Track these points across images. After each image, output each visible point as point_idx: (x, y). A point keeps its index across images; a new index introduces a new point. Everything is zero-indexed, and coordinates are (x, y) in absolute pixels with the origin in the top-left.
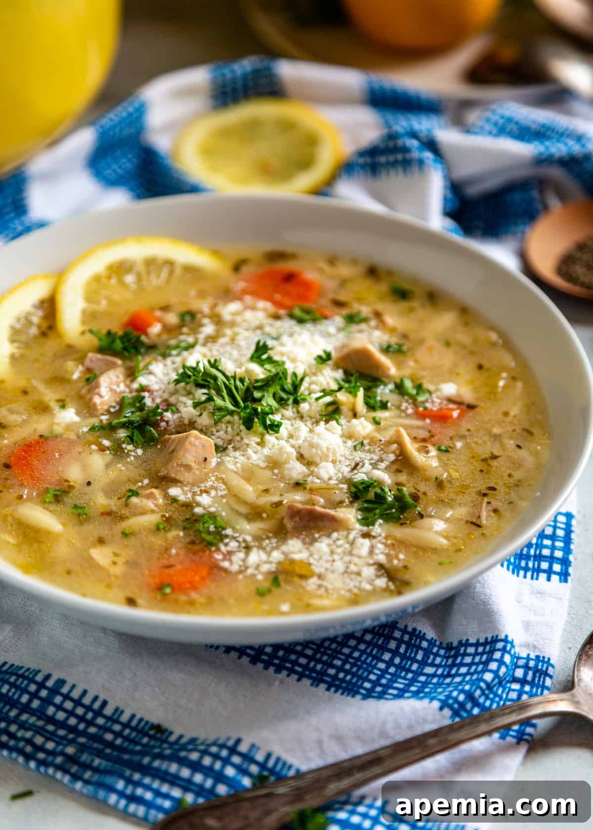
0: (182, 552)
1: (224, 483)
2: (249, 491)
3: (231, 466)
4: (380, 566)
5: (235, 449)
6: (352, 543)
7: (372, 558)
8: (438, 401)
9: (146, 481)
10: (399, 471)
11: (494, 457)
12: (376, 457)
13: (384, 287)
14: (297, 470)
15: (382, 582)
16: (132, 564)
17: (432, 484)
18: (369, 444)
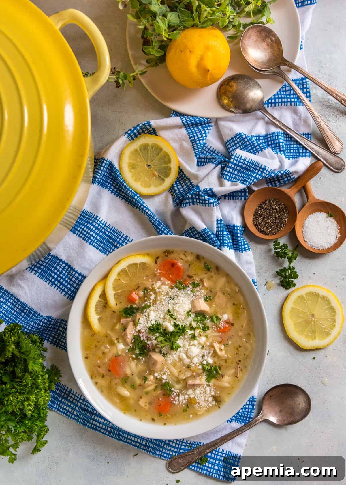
0: (162, 398)
1: (169, 369)
2: (175, 372)
3: (170, 362)
4: (213, 396)
5: (170, 354)
6: (205, 389)
7: (211, 394)
8: (223, 323)
9: (148, 372)
10: (215, 357)
11: (240, 347)
12: (208, 352)
13: (202, 265)
14: (187, 361)
15: (214, 403)
16: (150, 404)
17: (224, 361)
18: (206, 346)
